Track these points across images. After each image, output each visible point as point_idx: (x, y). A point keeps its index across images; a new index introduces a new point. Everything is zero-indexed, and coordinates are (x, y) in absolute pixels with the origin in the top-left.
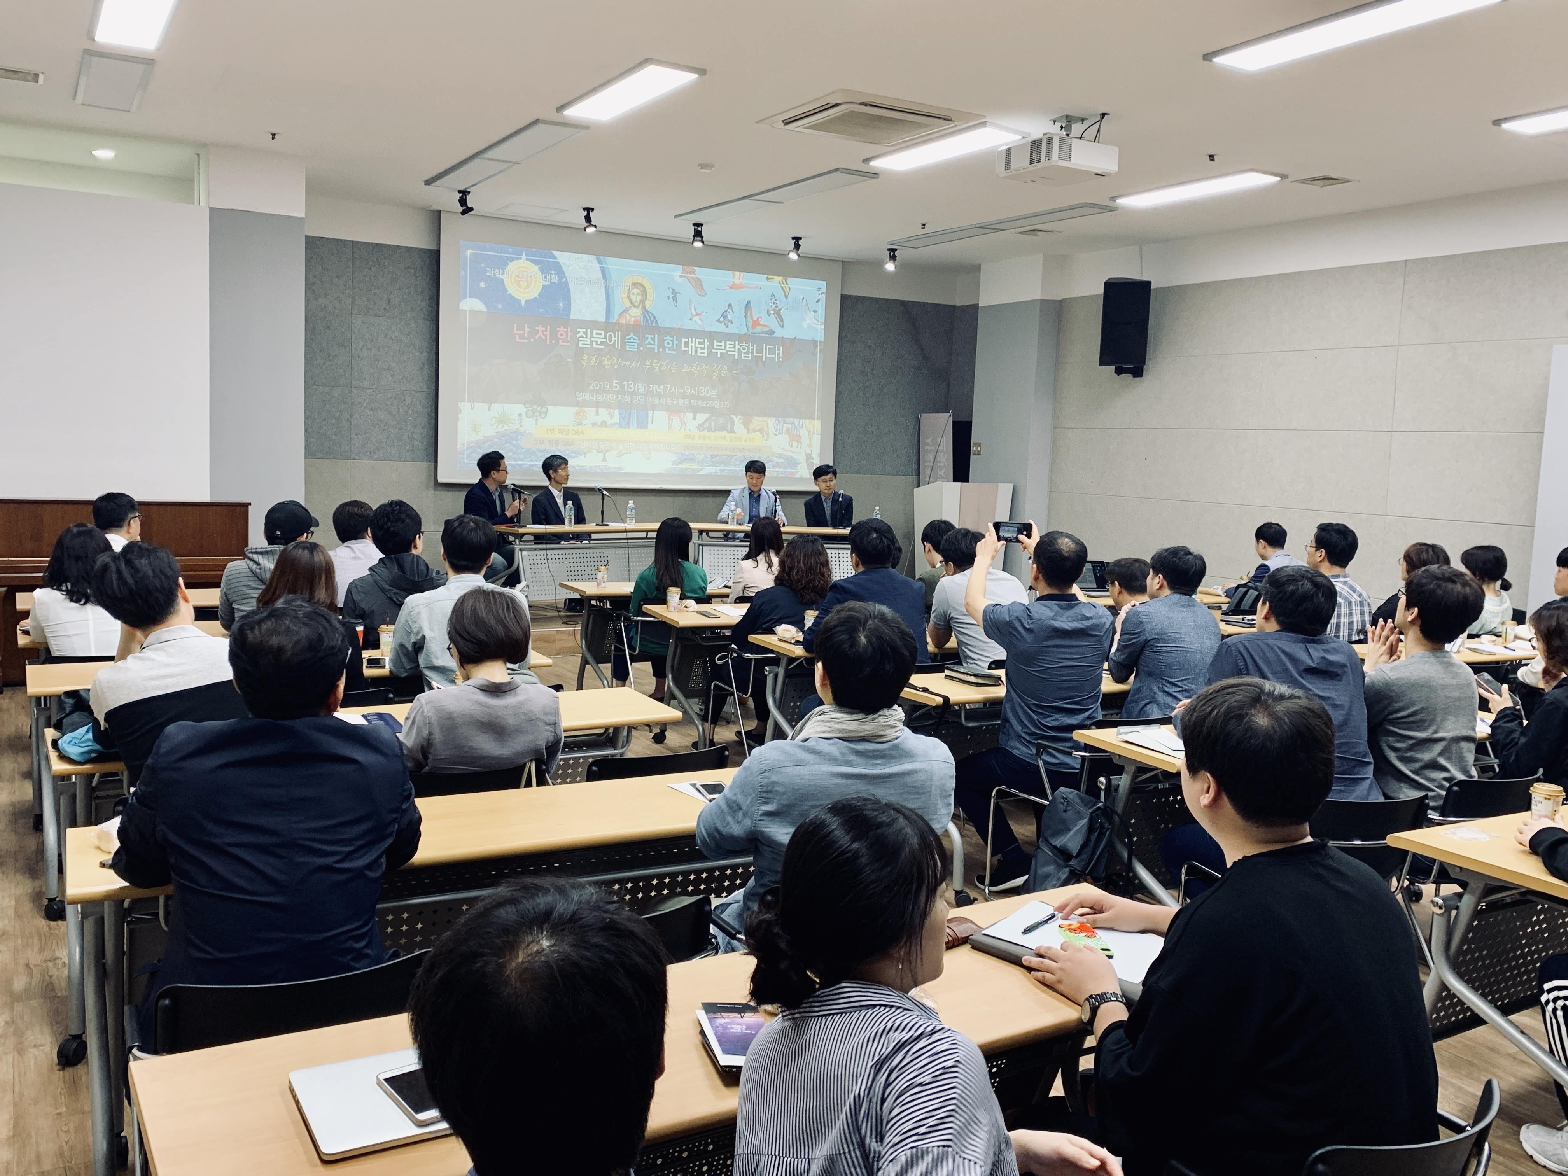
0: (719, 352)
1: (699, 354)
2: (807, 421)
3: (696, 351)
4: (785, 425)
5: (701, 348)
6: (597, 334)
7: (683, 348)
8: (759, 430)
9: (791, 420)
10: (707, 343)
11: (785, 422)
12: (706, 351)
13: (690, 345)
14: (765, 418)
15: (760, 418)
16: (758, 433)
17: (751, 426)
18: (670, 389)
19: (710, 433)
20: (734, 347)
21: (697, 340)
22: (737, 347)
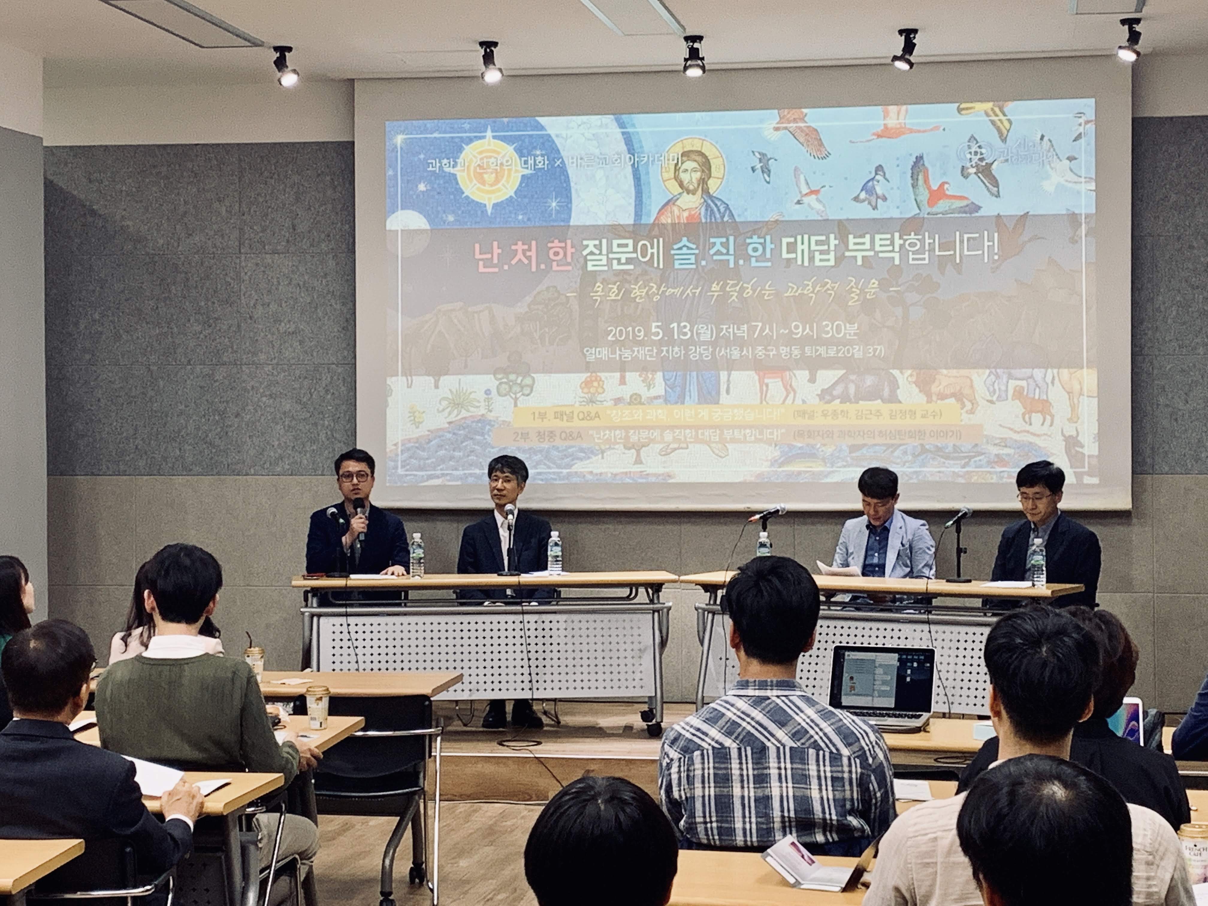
0: (859, 255)
1: (817, 263)
2: (1065, 372)
3: (812, 259)
4: (1012, 383)
5: (822, 252)
6: (619, 246)
7: (785, 255)
8: (953, 395)
9: (1028, 372)
10: (833, 242)
11: (1010, 377)
12: (832, 256)
13: (800, 247)
14: (964, 372)
15: (954, 372)
16: (952, 400)
17: (935, 388)
18: (763, 330)
19: (847, 406)
20: (892, 244)
21: (814, 239)
22: (898, 242)
